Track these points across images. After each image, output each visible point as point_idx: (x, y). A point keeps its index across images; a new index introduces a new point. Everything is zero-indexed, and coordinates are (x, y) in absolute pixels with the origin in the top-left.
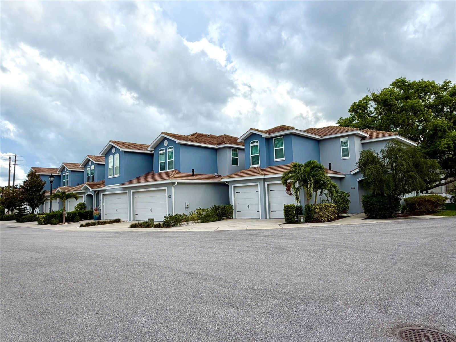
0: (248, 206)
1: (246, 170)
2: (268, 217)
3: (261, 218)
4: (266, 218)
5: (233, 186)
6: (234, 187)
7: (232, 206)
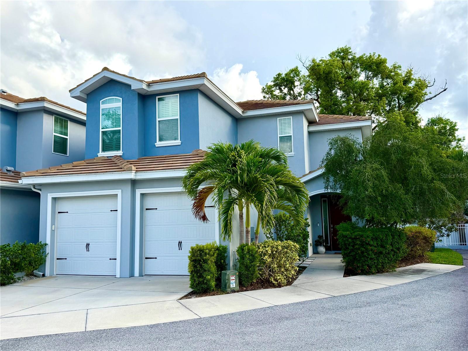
0: (88, 245)
1: (87, 162)
2: (137, 273)
3: (118, 276)
4: (132, 275)
5: (50, 196)
6: (55, 199)
7: (46, 245)
